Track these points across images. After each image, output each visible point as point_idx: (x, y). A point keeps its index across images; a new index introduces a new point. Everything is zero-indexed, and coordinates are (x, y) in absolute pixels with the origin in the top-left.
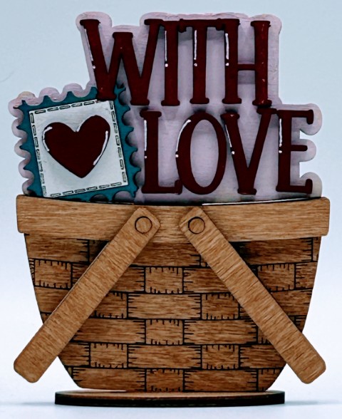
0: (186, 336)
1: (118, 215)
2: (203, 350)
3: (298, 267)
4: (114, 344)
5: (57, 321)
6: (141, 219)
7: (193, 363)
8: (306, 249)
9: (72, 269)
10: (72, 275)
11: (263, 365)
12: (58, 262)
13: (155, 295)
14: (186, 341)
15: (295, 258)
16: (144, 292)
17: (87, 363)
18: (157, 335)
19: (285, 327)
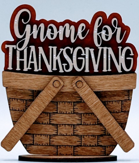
0: (75, 132)
1: (46, 79)
2: (82, 137)
3: (123, 102)
4: (44, 135)
5: (20, 125)
6: (56, 82)
7: (78, 143)
8: (126, 95)
9: (26, 103)
10: (26, 105)
11: (108, 144)
12: (20, 99)
13: (62, 114)
14: (75, 134)
15: (122, 98)
16: (57, 113)
17: (33, 143)
18: (63, 131)
19: (117, 128)
